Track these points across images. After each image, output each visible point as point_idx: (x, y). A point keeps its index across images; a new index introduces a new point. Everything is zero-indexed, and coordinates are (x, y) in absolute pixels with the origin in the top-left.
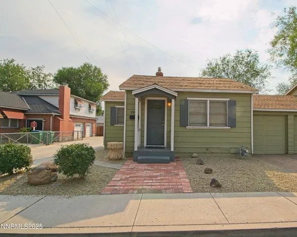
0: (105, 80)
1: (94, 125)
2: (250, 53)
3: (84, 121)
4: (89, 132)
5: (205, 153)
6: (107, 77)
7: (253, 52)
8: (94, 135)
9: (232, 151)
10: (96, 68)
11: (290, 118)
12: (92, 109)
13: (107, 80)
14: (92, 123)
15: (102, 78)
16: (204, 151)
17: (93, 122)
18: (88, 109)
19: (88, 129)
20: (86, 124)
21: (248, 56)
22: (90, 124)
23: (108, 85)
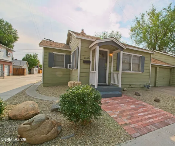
0: (15, 34)
1: (11, 67)
2: (118, 33)
3: (2, 63)
4: (6, 72)
5: (129, 88)
6: (17, 32)
7: (119, 33)
8: (11, 74)
9: (141, 86)
10: (7, 23)
11: (158, 68)
12: (9, 54)
13: (17, 34)
14: (9, 66)
15: (13, 32)
16: (128, 86)
17: (10, 64)
18: (6, 53)
19: (6, 70)
20: (4, 66)
21: (117, 35)
22: (7, 66)
23: (17, 38)
